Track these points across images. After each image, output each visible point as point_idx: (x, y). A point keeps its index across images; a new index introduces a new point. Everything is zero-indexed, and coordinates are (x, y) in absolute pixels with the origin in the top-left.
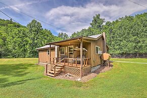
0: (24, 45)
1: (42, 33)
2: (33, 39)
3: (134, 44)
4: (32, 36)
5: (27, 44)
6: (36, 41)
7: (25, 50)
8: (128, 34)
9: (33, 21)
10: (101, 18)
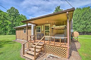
0: (5, 25)
1: (19, 18)
2: (12, 21)
3: (85, 26)
4: (12, 19)
5: (7, 25)
6: (14, 23)
7: (6, 30)
8: (81, 19)
9: (12, 8)
10: (60, 9)
